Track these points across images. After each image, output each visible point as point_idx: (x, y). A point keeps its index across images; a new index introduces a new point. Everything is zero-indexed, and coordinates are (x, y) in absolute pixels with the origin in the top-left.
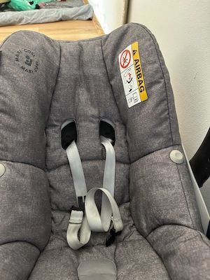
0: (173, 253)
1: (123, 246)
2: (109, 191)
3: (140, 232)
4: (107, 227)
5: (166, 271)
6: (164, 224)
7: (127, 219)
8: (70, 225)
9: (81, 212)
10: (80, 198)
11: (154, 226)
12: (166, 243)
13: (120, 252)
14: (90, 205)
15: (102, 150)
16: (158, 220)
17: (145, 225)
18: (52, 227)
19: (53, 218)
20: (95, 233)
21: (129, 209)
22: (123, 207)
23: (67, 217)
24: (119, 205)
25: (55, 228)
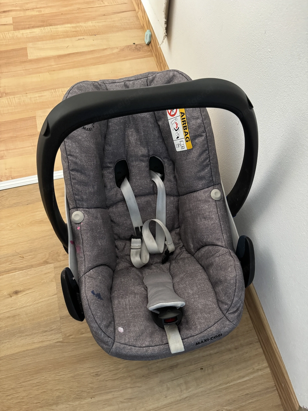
0: (212, 264)
1: (176, 262)
2: (161, 222)
3: (189, 251)
4: (162, 249)
5: (207, 276)
6: (206, 245)
7: (177, 242)
8: (131, 250)
9: (139, 240)
10: (137, 228)
11: (199, 247)
12: (207, 258)
13: (174, 267)
14: (146, 234)
15: (153, 186)
16: (202, 242)
17: (192, 246)
18: (116, 253)
19: (116, 247)
20: (153, 255)
21: (179, 234)
22: (174, 232)
23: (128, 244)
24: (170, 231)
25: (119, 254)
